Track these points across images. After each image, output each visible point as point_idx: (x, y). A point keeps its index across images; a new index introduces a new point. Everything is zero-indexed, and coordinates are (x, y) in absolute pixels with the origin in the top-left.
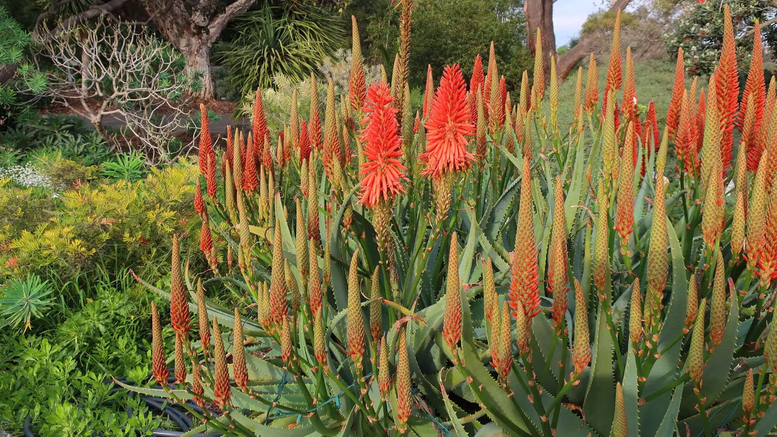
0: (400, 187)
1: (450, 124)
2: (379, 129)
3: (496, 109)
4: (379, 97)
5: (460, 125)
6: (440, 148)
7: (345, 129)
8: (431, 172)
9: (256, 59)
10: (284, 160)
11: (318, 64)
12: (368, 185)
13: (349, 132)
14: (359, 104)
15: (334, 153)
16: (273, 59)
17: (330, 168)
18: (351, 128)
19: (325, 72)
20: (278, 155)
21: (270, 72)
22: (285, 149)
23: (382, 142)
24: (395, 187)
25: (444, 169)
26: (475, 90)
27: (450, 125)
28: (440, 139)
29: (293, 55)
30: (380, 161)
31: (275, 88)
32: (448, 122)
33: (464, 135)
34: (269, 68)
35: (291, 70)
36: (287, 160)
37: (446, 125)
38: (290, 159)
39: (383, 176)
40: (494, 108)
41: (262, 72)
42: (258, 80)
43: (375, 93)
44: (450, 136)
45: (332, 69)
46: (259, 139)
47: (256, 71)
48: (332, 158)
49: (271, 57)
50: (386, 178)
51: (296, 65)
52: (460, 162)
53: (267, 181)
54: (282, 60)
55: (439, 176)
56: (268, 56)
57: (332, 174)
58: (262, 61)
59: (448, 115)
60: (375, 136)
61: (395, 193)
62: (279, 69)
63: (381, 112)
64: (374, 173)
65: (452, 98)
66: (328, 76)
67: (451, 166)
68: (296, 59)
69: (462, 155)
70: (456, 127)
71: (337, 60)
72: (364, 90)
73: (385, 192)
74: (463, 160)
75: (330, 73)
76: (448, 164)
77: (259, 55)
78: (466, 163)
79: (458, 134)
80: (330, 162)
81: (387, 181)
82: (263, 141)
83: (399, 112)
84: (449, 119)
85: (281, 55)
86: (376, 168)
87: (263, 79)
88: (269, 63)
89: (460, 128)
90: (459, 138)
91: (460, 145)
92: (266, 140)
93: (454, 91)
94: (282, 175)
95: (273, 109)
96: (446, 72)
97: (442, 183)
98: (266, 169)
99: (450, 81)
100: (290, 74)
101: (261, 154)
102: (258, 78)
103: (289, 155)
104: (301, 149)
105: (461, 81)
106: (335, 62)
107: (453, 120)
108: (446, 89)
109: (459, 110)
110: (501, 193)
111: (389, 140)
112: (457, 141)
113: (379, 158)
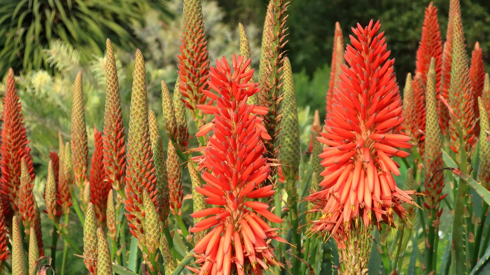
0: (269, 255)
1: (365, 135)
2: (227, 145)
3: (462, 105)
4: (231, 84)
5: (382, 136)
6: (346, 180)
7: (171, 148)
8: (329, 227)
9: (18, 16)
10: (58, 207)
11: (136, 25)
12: (207, 252)
13: (178, 152)
14: (196, 98)
15: (145, 192)
16: (50, 16)
17: (139, 222)
18: (184, 144)
19: (150, 40)
20: (48, 196)
21: (44, 42)
22: (60, 185)
23: (234, 170)
24: (259, 255)
25: (352, 221)
26: (424, 70)
27: (364, 137)
28: (345, 162)
29: (90, 8)
30: (230, 206)
31: (53, 70)
32: (359, 132)
33: (392, 155)
34: (43, 33)
35: (85, 36)
36: (65, 206)
37: (358, 137)
38: (70, 205)
39: (237, 235)
40: (457, 104)
41: (29, 39)
42: (23, 55)
43: (223, 77)
44: (364, 157)
45: (162, 34)
46: (11, 166)
47: (18, 40)
48: (141, 202)
49: (47, 12)
50: (242, 240)
51: (94, 27)
52: (384, 208)
53: (25, 246)
54: (68, 17)
55: (344, 234)
56: (41, 9)
57: (142, 231)
58: (29, 20)
59: (360, 118)
60: (220, 159)
61: (259, 267)
62: (62, 34)
63: (231, 112)
64: (220, 229)
65: (367, 86)
66: (154, 48)
67: (368, 216)
68: (95, 15)
69: (387, 193)
70: (376, 140)
71: (172, 16)
72: (206, 72)
73: (239, 266)
74: (390, 203)
75: (157, 41)
76: (361, 211)
77: (24, 8)
78: (395, 209)
79: (381, 153)
80: (138, 210)
81: (243, 244)
82: (18, 171)
83: (270, 114)
84: (362, 126)
85: (65, 7)
86: (223, 219)
87: (32, 55)
88: (43, 22)
89: (384, 142)
90: (381, 162)
91: (385, 174)
92: (23, 168)
93: (371, 71)
94: (55, 236)
95: (46, 111)
96: (356, 37)
97: (352, 247)
98: (25, 224)
99: (363, 54)
100: (84, 43)
101: (14, 196)
102: (22, 52)
103: (69, 196)
104: (91, 186)
105: (383, 53)
106: (168, 20)
107: (368, 128)
108: (355, 68)
109: (380, 108)
110: (474, 263)
111: (247, 165)
112: (377, 166)
113: (229, 201)
